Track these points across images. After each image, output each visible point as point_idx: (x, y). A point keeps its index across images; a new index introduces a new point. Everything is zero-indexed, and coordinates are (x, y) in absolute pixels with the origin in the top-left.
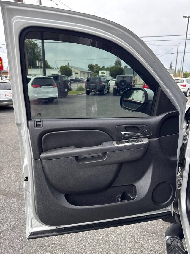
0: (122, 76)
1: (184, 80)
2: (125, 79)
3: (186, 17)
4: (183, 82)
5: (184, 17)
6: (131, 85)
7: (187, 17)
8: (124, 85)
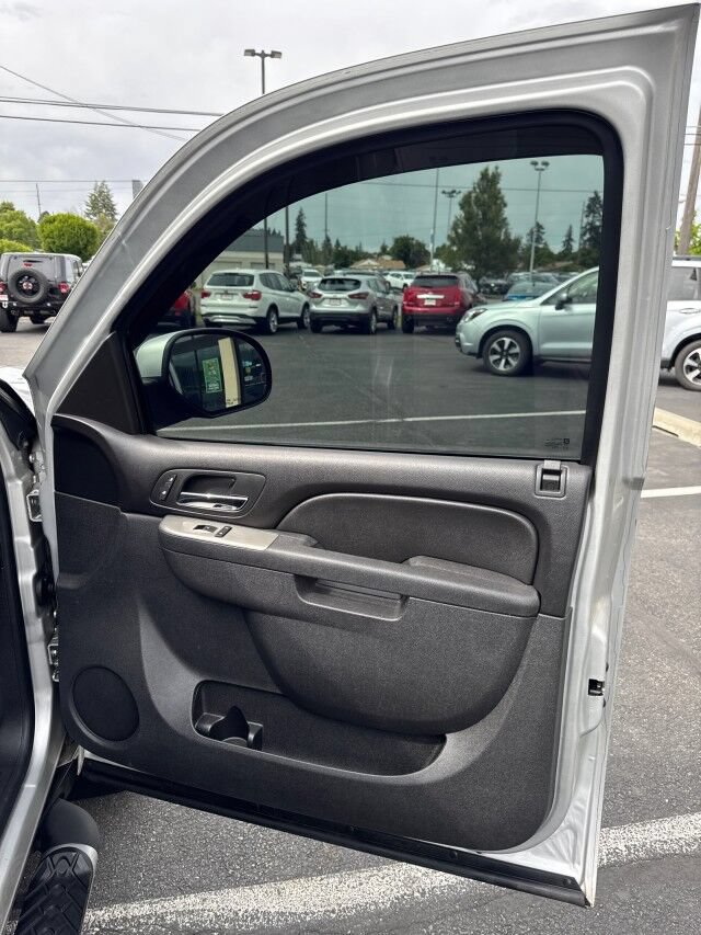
0: (24, 256)
1: (252, 277)
2: (34, 267)
3: (252, 53)
4: (251, 283)
5: (247, 51)
6: (64, 290)
7: (258, 54)
8: (33, 292)
